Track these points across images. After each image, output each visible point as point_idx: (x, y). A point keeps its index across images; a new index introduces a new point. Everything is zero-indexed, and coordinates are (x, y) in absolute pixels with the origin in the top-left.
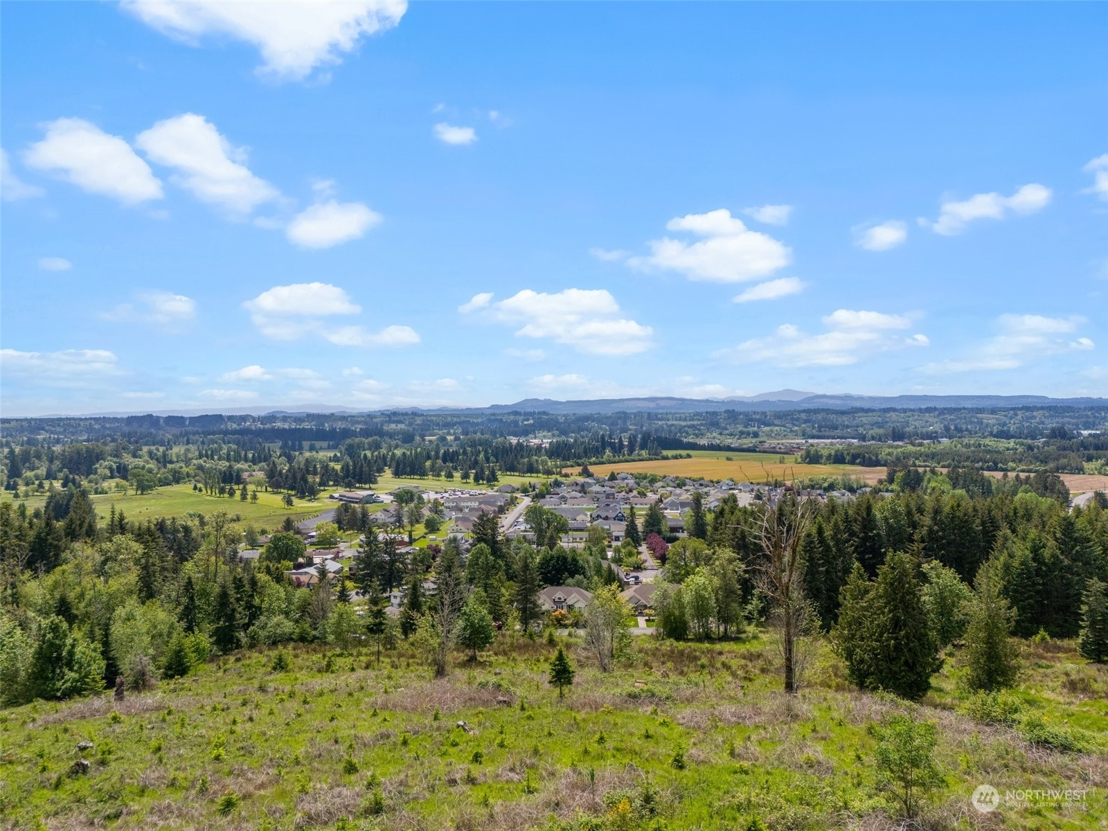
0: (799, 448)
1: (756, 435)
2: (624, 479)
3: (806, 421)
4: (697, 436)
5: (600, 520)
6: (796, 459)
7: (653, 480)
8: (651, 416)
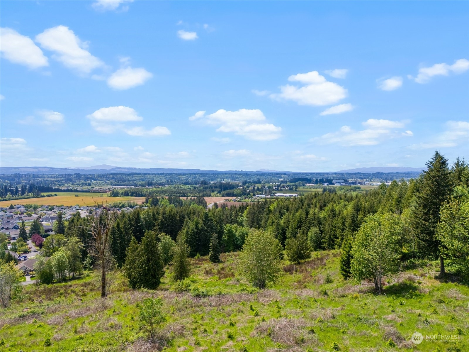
0: (109, 190)
1: (90, 185)
2: (18, 208)
3: (112, 178)
4: (60, 185)
5: (3, 230)
6: (108, 195)
7: (36, 208)
8: (34, 176)
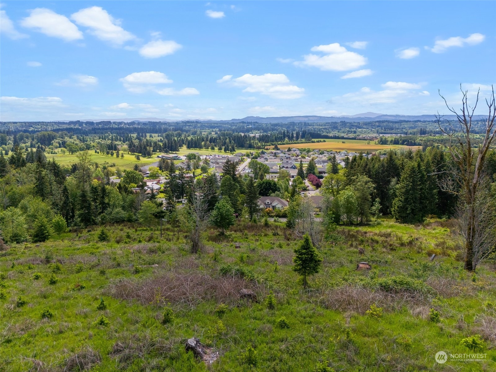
0: (376, 138)
1: (355, 132)
2: (294, 151)
3: (378, 126)
4: (327, 133)
5: (284, 169)
6: (376, 142)
7: (309, 151)
8: (306, 124)
